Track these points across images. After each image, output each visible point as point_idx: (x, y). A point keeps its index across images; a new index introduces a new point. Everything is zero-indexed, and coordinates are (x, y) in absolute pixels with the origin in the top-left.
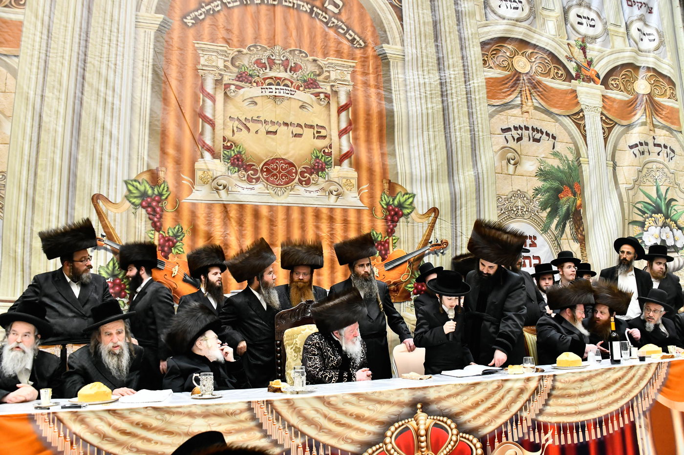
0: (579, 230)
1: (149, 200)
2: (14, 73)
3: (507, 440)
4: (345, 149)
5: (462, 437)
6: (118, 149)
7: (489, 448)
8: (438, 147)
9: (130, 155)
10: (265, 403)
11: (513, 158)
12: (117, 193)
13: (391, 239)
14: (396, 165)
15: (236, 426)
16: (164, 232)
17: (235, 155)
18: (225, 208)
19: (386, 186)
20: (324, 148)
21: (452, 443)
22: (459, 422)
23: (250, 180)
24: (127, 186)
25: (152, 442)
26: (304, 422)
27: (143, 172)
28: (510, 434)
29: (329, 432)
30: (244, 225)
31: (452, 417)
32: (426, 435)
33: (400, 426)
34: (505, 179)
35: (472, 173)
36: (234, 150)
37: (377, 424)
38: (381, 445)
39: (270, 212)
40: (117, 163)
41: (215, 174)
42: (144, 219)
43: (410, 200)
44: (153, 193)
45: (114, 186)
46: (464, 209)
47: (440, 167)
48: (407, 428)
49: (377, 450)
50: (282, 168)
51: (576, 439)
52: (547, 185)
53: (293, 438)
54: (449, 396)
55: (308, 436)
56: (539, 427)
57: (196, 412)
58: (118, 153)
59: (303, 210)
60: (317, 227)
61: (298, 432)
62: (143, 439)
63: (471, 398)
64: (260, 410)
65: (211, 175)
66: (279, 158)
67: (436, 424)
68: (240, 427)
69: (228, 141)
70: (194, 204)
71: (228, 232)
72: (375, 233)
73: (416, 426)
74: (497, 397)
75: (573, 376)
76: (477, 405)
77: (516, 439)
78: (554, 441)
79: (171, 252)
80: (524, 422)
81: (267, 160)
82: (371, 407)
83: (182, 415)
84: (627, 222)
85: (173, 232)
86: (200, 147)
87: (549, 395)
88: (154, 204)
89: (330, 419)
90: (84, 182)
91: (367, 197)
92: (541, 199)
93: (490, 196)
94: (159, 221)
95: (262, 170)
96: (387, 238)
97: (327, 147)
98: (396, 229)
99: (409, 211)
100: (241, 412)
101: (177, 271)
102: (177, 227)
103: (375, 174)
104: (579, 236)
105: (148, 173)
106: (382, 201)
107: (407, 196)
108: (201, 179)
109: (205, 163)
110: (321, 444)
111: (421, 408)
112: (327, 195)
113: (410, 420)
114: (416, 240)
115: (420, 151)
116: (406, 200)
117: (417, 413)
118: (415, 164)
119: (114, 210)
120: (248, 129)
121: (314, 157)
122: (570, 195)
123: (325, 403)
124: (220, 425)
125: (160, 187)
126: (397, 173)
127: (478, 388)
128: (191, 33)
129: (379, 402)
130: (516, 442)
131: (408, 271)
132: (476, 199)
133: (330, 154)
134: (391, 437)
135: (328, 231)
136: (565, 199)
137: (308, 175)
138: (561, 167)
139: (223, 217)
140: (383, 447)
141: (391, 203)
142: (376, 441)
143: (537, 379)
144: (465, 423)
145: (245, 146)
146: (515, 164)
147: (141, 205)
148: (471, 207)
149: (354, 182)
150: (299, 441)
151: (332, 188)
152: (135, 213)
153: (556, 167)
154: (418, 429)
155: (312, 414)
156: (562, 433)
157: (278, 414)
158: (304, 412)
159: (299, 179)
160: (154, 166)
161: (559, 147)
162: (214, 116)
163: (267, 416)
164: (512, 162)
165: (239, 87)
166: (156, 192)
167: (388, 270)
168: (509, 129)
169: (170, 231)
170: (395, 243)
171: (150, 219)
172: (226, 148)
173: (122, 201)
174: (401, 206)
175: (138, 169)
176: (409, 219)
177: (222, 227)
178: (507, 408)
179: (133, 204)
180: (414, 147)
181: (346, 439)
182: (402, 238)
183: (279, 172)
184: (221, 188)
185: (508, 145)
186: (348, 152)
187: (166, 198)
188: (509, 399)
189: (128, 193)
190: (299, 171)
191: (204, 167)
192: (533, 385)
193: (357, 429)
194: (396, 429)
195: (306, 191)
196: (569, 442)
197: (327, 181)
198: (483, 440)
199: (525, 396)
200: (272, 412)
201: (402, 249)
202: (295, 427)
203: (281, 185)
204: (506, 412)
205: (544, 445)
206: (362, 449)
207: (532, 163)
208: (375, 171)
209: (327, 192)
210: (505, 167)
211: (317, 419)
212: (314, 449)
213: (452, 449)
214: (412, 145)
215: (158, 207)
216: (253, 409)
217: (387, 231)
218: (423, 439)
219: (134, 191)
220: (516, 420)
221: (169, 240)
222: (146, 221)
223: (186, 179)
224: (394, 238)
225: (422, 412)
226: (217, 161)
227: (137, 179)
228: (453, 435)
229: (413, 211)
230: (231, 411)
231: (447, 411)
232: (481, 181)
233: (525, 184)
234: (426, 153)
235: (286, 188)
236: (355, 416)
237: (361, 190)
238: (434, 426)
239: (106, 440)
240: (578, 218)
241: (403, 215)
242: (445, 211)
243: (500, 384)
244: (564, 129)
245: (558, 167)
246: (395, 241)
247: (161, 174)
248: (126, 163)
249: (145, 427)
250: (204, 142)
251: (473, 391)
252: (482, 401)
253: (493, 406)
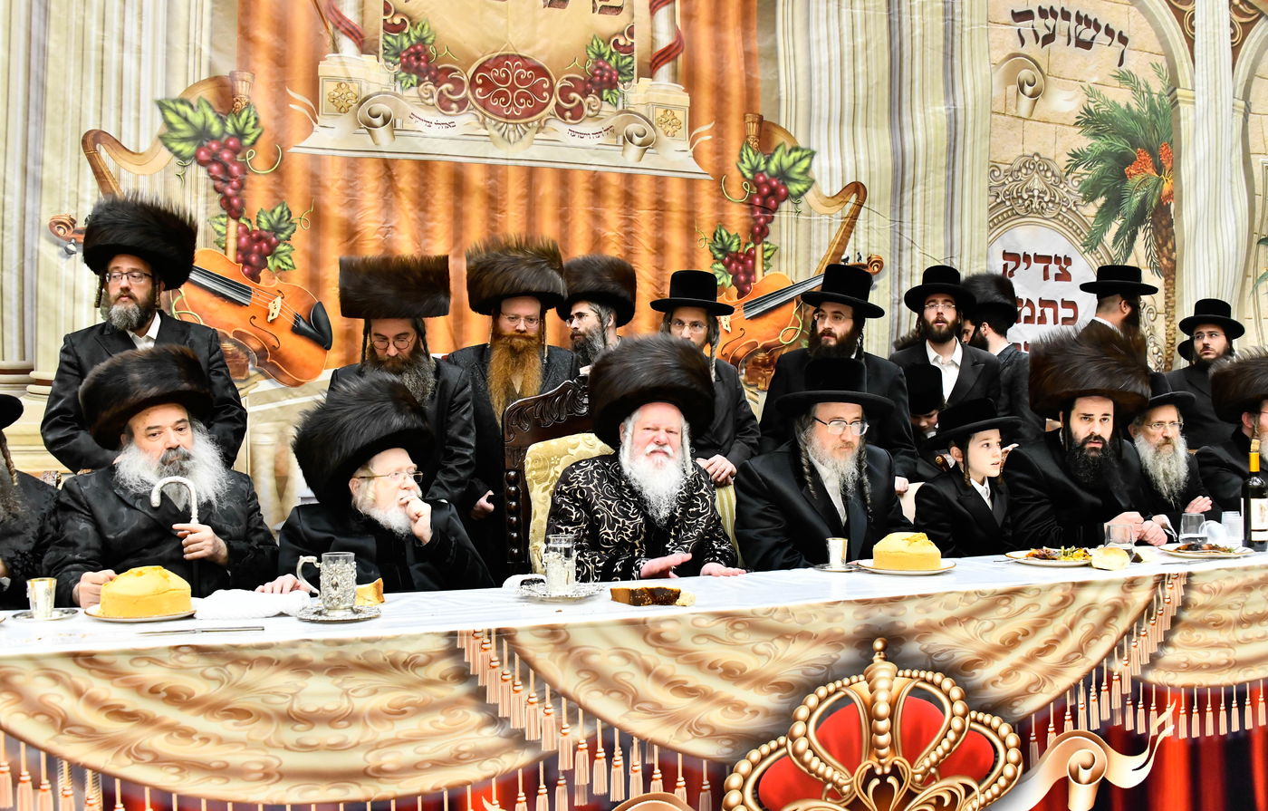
0: (1165, 249)
1: (214, 146)
3: (1076, 726)
4: (664, 40)
5: (976, 721)
6: (140, 27)
7: (1034, 746)
8: (873, 45)
9: (168, 43)
10: (494, 636)
11: (1031, 81)
12: (141, 129)
13: (759, 248)
14: (778, 80)
15: (417, 696)
16: (250, 221)
17: (412, 46)
18: (388, 168)
19: (753, 129)
20: (615, 35)
21: (951, 736)
22: (969, 684)
23: (444, 104)
24: (163, 114)
25: (195, 737)
26: (593, 685)
27: (201, 83)
28: (1082, 714)
29: (657, 710)
30: (430, 208)
31: (956, 671)
32: (891, 717)
33: (829, 695)
34: (1011, 128)
35: (943, 108)
36: (408, 34)
37: (775, 690)
38: (782, 740)
39: (489, 178)
40: (140, 60)
41: (364, 88)
42: (202, 190)
43: (804, 163)
44: (224, 132)
45: (133, 114)
46: (919, 188)
47: (872, 92)
48: (847, 698)
49: (772, 752)
50: (518, 77)
51: (1225, 724)
52: (1100, 145)
53: (565, 725)
54: (951, 622)
55: (603, 720)
56: (1146, 696)
57: (311, 661)
58: (140, 36)
59: (564, 178)
60: (597, 217)
61: (577, 711)
62: (171, 728)
63: (1001, 625)
64: (479, 654)
65: (356, 91)
66: (513, 55)
67: (915, 689)
68: (428, 697)
69: (396, 13)
70: (316, 158)
71: (393, 224)
72: (724, 234)
73: (867, 695)
74: (1060, 623)
75: (1229, 578)
76: (1013, 642)
77: (1095, 725)
78: (1176, 731)
79: (266, 265)
80: (1116, 684)
81: (485, 58)
82: (761, 648)
83: (272, 668)
84: (1256, 239)
85: (269, 221)
86: (331, 26)
87: (1175, 621)
88: (226, 155)
89: (659, 678)
90: (64, 103)
91: (710, 152)
92: (1085, 177)
93: (977, 166)
94: (237, 196)
95: (473, 83)
96: (752, 245)
97: (622, 34)
98: (770, 226)
99: (800, 187)
100: (431, 659)
101: (278, 309)
102: (278, 210)
103: (729, 99)
104: (1165, 261)
105: (210, 85)
106: (743, 161)
107: (796, 155)
108: (333, 100)
109: (343, 63)
110: (635, 741)
111: (883, 650)
112: (621, 143)
113: (854, 679)
114: (815, 254)
115: (833, 52)
116: (794, 164)
117: (872, 662)
118: (820, 81)
119: (132, 167)
121: (592, 56)
122: (1150, 170)
123: (649, 638)
124: (375, 692)
125: (238, 117)
126: (779, 100)
127: (1019, 602)
129: (783, 635)
130: (1095, 732)
131: (795, 322)
132: (947, 167)
133: (629, 50)
134: (807, 722)
135: (621, 227)
136: (1138, 178)
137: (578, 97)
138: (1135, 108)
139: (381, 189)
140: (785, 746)
141: (762, 167)
142: (771, 730)
143: (1151, 582)
144: (984, 686)
145: (435, 25)
146: (1034, 95)
147: (196, 156)
148: (935, 186)
149: (682, 116)
150: (579, 733)
151: (633, 128)
152: (181, 177)
153: (1123, 106)
154: (874, 701)
155: (612, 664)
156: (1195, 710)
157: (528, 664)
158: (594, 659)
159: (557, 105)
160: (226, 68)
161: (1134, 63)
163: (499, 670)
164: (1028, 89)
166: (230, 129)
167: (752, 318)
168: (1027, 15)
169: (263, 219)
170: (769, 258)
171: (217, 190)
172: (390, 28)
173: (152, 148)
174: (783, 175)
175: (188, 74)
176: (800, 206)
177: (379, 213)
178: (1081, 650)
179: (177, 154)
180: (819, 41)
181: (696, 728)
182: (784, 249)
183: (513, 88)
184: (378, 121)
185: (1024, 51)
186: (670, 46)
187: (254, 143)
188: (1087, 629)
189: (165, 130)
190: (558, 86)
191: (339, 72)
192: (1140, 597)
193: (725, 702)
194: (821, 701)
195: (573, 133)
196: (1210, 732)
197: (621, 112)
198: (1021, 728)
199: (1122, 624)
200: (511, 659)
201: (783, 272)
202: (569, 698)
203: (516, 117)
204: (1078, 661)
205: (1155, 738)
206: (735, 750)
207: (1070, 95)
208: (728, 94)
209: (621, 138)
210: (1011, 101)
211: (626, 678)
212: (618, 752)
213: (950, 751)
214: (814, 37)
215: (235, 163)
216: (462, 651)
217: (752, 231)
218: (883, 725)
219: (181, 126)
220: (1098, 679)
221: (260, 239)
222: (207, 195)
223: (298, 101)
224: (766, 246)
225: (885, 659)
226: (370, 59)
227: (187, 97)
228: (954, 715)
229: (809, 187)
230: (404, 657)
231: (943, 657)
232: (960, 128)
233: (1051, 141)
234: (846, 57)
235: (526, 124)
236: (721, 670)
237: (697, 136)
238: (909, 694)
239: (70, 732)
240: (1164, 222)
241: (787, 196)
242: (879, 190)
243: (1067, 593)
244: (1149, 21)
245: (1128, 106)
246: (768, 254)
247: (242, 89)
248: (161, 58)
249: (174, 697)
250: (340, 15)
251: (1005, 610)
252: (1026, 633)
253: (1050, 647)
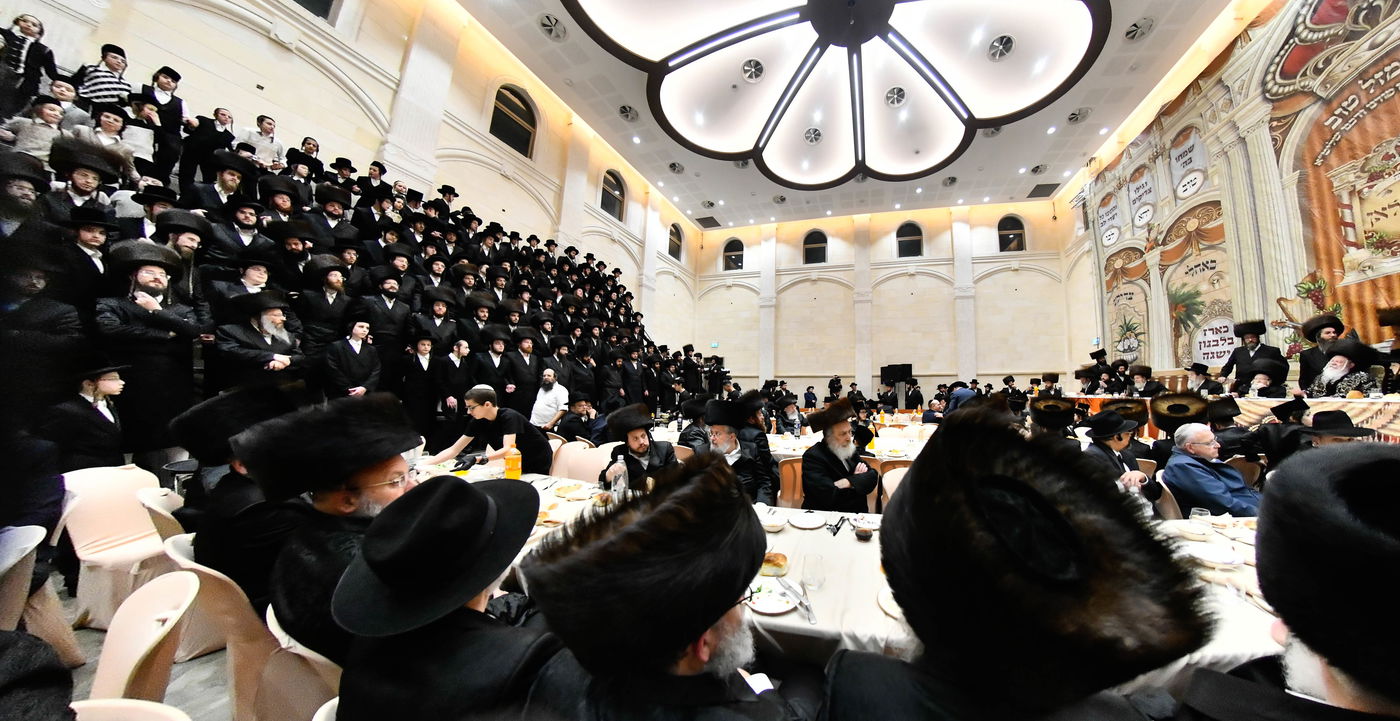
1: (1313, 292)
2: (1225, 250)
6: (1287, 268)
12: (1292, 294)
17: (1378, 240)
18: (1374, 282)
23: (1394, 254)
24: (1297, 288)
27: (1307, 277)
30: (1393, 290)
36: (1376, 237)
40: (1289, 276)
41: (1361, 261)
42: (1311, 305)
44: (1315, 288)
45: (1289, 291)
58: (1288, 271)
65: (1358, 262)
69: (1369, 232)
70: (1346, 286)
86: (1345, 246)
88: (1317, 294)
90: (1271, 294)
94: (1322, 304)
102: (1335, 305)
105: (1310, 276)
108: (1350, 268)
109: (1352, 255)
119: (1291, 304)
120: (1386, 216)
125: (1318, 282)
128: (1322, 171)
139: (1372, 289)
145: (1387, 230)
147: (1308, 297)
152: (1305, 303)
160: (1313, 270)
162: (1353, 219)
165: (1371, 187)
166: (1317, 287)
171: (1316, 303)
172: (1367, 238)
173: (1296, 298)
175: (1303, 274)
177: (1371, 297)
179: (1302, 298)
184: (1367, 268)
187: (1325, 288)
189: (1298, 292)
191: (1351, 258)
215: (1320, 295)
219: (1303, 290)
222: (1314, 306)
223: (1337, 271)
226: (1362, 250)
227: (1303, 282)
247: (1318, 274)
248: (1294, 274)
250: (1348, 241)
